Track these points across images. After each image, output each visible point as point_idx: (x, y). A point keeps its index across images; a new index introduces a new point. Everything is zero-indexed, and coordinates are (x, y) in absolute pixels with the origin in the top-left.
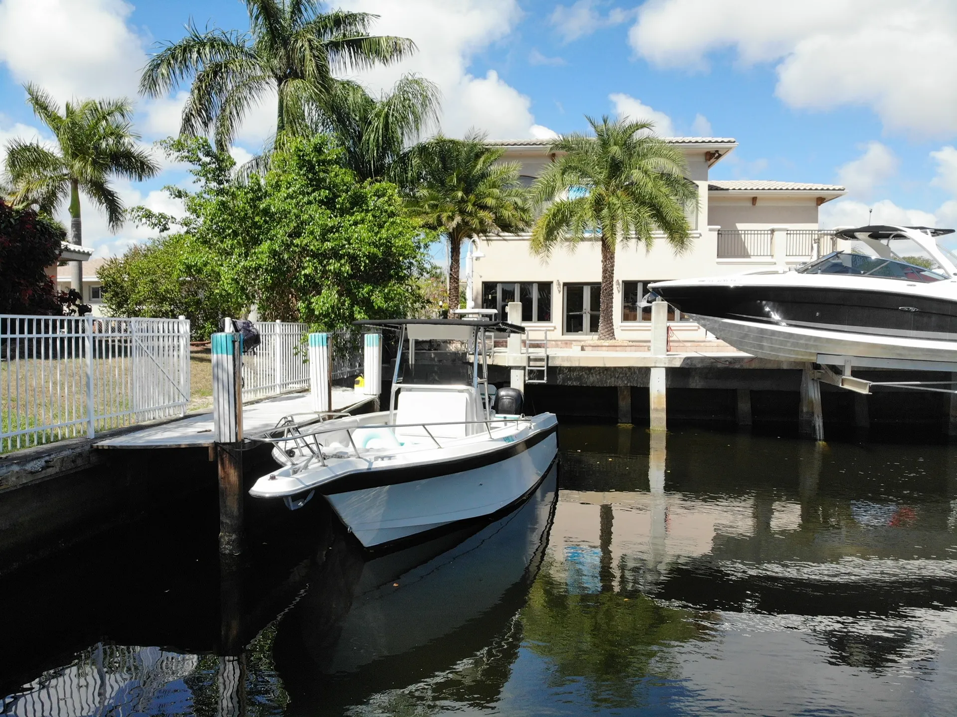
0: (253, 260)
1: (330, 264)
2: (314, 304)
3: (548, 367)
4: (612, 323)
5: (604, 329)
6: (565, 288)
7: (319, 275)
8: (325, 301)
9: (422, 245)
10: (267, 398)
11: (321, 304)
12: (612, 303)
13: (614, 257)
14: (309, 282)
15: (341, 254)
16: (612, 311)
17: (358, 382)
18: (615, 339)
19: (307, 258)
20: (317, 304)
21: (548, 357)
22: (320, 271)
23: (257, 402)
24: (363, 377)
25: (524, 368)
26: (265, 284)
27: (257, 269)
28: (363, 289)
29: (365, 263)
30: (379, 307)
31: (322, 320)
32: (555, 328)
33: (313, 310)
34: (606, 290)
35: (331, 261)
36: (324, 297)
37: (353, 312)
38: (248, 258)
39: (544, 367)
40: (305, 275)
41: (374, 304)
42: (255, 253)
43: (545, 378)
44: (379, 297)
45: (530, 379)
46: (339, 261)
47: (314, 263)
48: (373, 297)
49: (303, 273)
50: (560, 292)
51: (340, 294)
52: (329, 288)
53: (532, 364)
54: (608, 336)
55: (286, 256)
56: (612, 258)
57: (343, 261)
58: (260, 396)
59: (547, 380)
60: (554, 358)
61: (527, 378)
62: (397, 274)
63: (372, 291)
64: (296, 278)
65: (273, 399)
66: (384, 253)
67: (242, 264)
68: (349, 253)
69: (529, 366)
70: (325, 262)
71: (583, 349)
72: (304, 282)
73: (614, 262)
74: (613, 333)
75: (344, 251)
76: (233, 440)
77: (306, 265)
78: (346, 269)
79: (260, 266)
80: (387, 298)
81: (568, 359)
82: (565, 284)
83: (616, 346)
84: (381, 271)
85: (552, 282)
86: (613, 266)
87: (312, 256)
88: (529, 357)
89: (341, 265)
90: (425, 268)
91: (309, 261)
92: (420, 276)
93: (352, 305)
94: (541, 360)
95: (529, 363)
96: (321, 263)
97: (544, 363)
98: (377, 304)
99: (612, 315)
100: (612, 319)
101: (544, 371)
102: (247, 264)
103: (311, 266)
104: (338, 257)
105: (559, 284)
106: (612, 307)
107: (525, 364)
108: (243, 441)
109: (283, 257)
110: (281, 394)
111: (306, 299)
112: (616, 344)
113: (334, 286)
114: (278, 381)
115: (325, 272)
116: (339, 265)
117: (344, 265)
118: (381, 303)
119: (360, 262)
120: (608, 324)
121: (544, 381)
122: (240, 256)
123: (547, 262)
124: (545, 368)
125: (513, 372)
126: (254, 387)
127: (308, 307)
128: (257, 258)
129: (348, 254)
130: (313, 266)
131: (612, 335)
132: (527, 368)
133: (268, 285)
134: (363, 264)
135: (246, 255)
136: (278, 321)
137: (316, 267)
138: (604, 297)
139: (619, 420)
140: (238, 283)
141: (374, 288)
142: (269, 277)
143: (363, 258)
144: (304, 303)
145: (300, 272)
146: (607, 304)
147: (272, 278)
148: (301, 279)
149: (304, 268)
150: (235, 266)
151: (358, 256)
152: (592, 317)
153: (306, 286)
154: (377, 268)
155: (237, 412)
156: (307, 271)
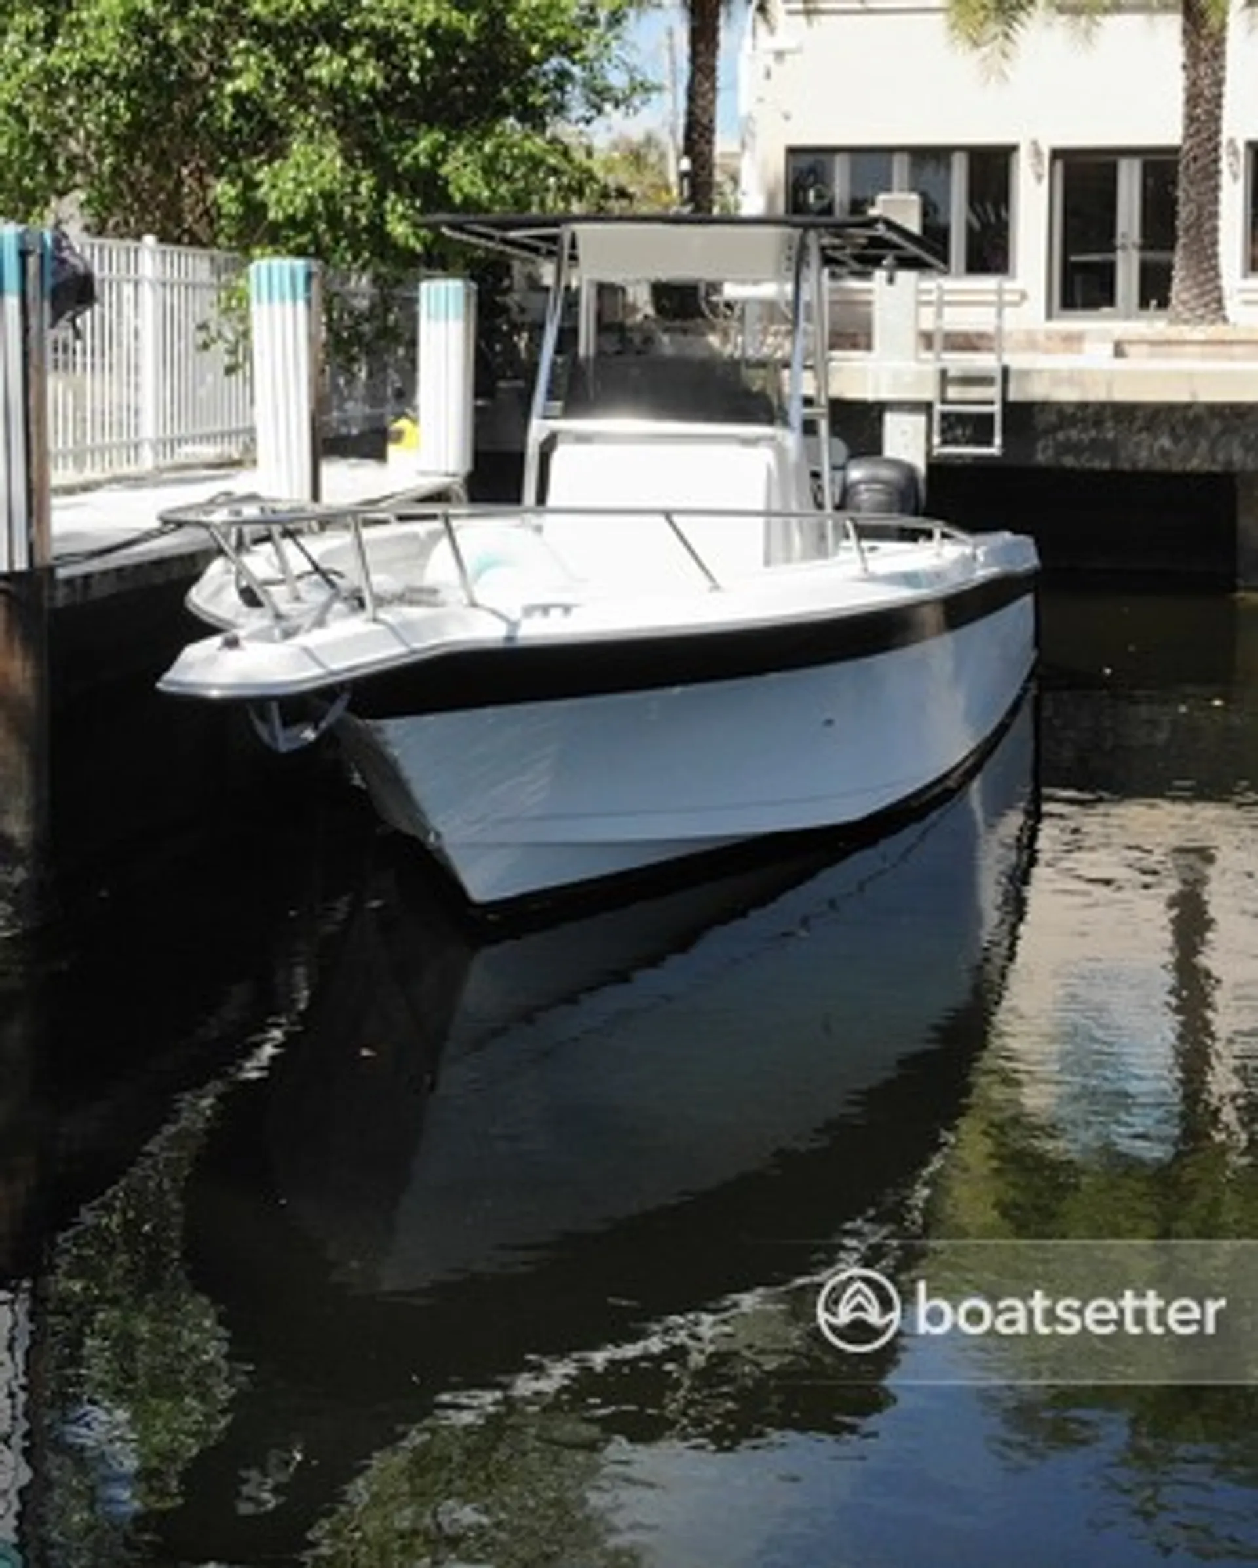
0: (71, 49)
1: (318, 60)
2: (264, 189)
3: (1007, 406)
4: (1215, 268)
5: (1188, 289)
6: (1059, 165)
7: (279, 97)
8: (303, 177)
9: (602, 14)
10: (117, 480)
11: (290, 186)
12: (1216, 201)
13: (1223, 53)
14: (249, 116)
15: (346, 31)
16: (1215, 229)
17: (399, 436)
18: (1225, 320)
19: (242, 43)
20: (274, 186)
21: (1005, 372)
22: (283, 82)
23: (86, 488)
24: (415, 421)
25: (927, 407)
26: (108, 128)
27: (84, 76)
28: (416, 141)
29: (423, 59)
30: (467, 198)
31: (288, 238)
32: (1024, 296)
33: (263, 206)
34: (1195, 159)
35: (318, 51)
36: (298, 166)
37: (382, 217)
38: (59, 41)
39: (991, 403)
40: (237, 96)
41: (451, 189)
42: (80, 24)
43: (998, 440)
44: (465, 165)
45: (944, 443)
46: (344, 54)
47: (265, 59)
48: (445, 170)
49: (229, 88)
50: (1039, 178)
51: (346, 154)
52: (311, 135)
53: (953, 393)
54: (1200, 312)
55: (176, 34)
56: (1217, 55)
57: (357, 52)
58: (90, 474)
59: (1005, 444)
60: (1025, 374)
61: (936, 440)
62: (521, 98)
63: (443, 148)
64: (208, 104)
65: (136, 481)
66: (481, 28)
67: (38, 61)
68: (373, 27)
69: (944, 401)
70: (299, 56)
71: (1119, 351)
72: (234, 118)
73: (1222, 68)
74: (1219, 301)
75: (357, 20)
76: (21, 565)
77: (238, 62)
78: (366, 74)
79: (94, 68)
80: (490, 169)
81: (1073, 378)
82: (1057, 154)
83: (1231, 343)
84: (470, 89)
85: (1013, 149)
86: (1219, 83)
87: (255, 37)
88: (943, 373)
89: (353, 65)
90: (609, 89)
91: (248, 51)
92: (593, 112)
93: (380, 193)
94: (983, 380)
95: (943, 391)
96: (283, 55)
97: (994, 392)
98: (460, 189)
99: (1215, 243)
100: (1215, 255)
101: (990, 417)
102: (53, 59)
103: (254, 68)
104: (342, 42)
105: (1037, 153)
106: (1215, 215)
107: (929, 393)
108: (51, 570)
109: (167, 37)
110: (160, 470)
111: (240, 174)
112: (1228, 337)
113: (324, 129)
114: (148, 428)
115: (298, 89)
116: (345, 63)
117: (362, 63)
118: (473, 183)
119: (406, 59)
120: (1205, 271)
121: (995, 450)
122: (29, 35)
123: (1003, 74)
124: (996, 409)
125: (891, 420)
126: (75, 442)
127: (244, 199)
128: (86, 41)
129: (372, 32)
130: (259, 67)
131: (1214, 306)
132: (938, 408)
133: (119, 128)
134: (416, 63)
135: (51, 31)
136: (149, 240)
137: (269, 73)
138: (1191, 183)
139: (1241, 582)
140: (24, 122)
141: (449, 138)
142: (122, 103)
143: (417, 41)
144: (232, 182)
145: (220, 88)
146: (1200, 207)
147: (131, 104)
148: (224, 109)
149: (231, 75)
150: (16, 69)
151: (401, 36)
152: (1146, 271)
153: (239, 131)
154: (457, 80)
155: (35, 476)
156: (242, 84)
